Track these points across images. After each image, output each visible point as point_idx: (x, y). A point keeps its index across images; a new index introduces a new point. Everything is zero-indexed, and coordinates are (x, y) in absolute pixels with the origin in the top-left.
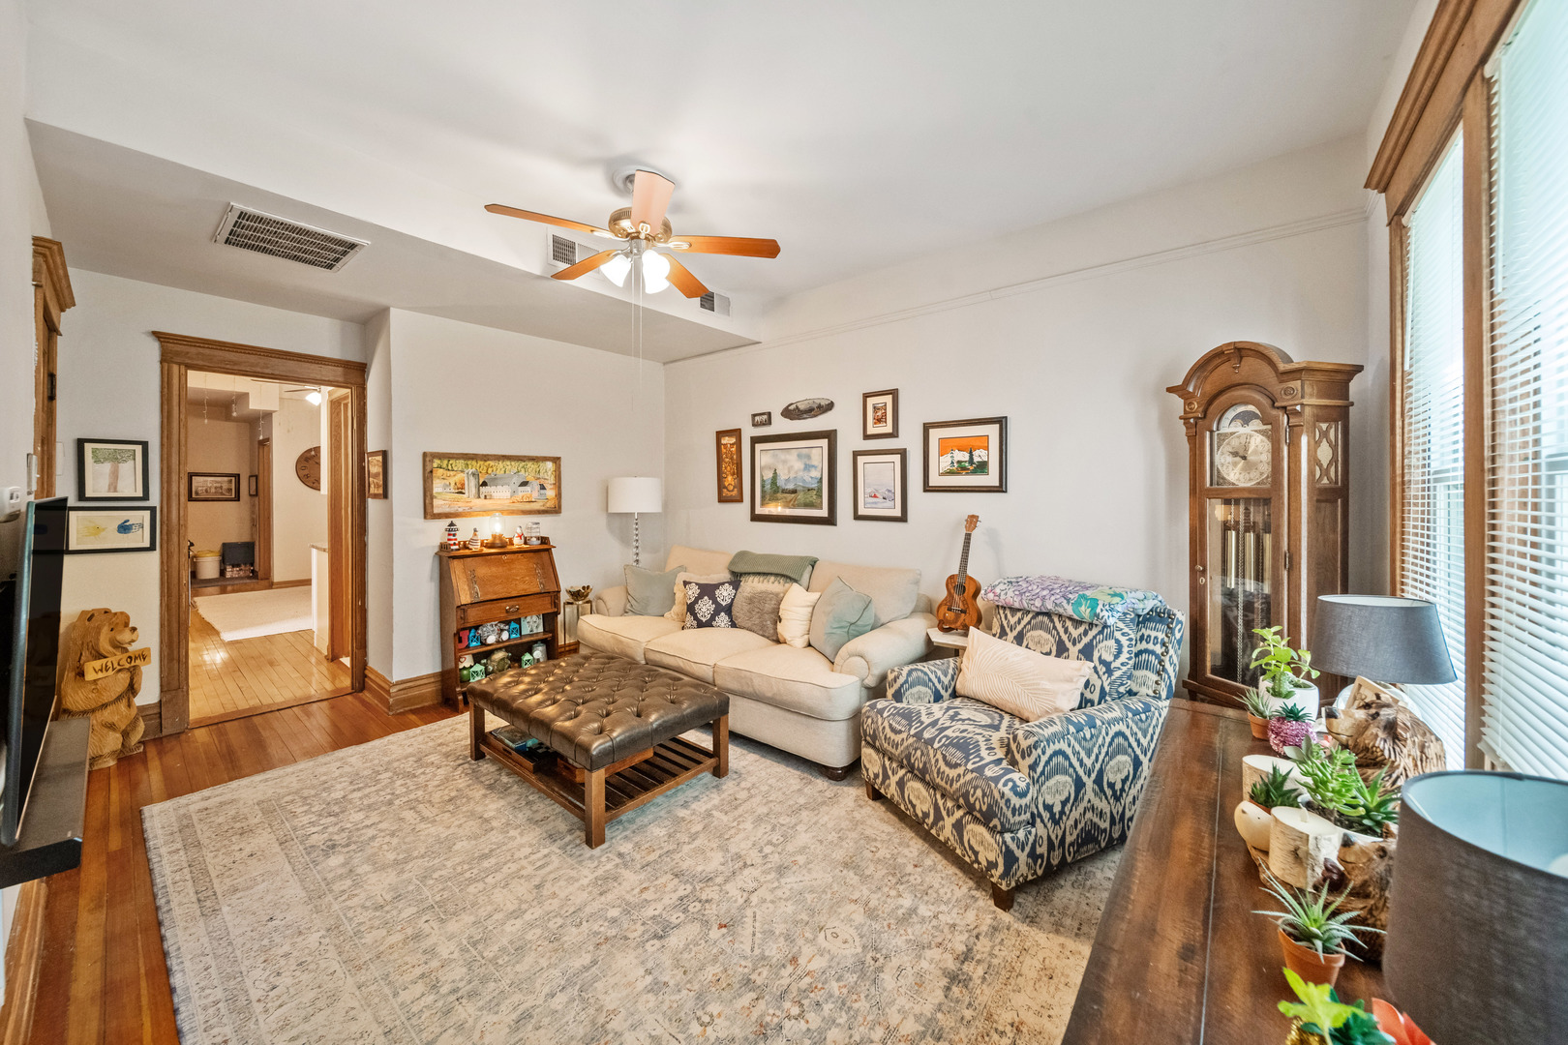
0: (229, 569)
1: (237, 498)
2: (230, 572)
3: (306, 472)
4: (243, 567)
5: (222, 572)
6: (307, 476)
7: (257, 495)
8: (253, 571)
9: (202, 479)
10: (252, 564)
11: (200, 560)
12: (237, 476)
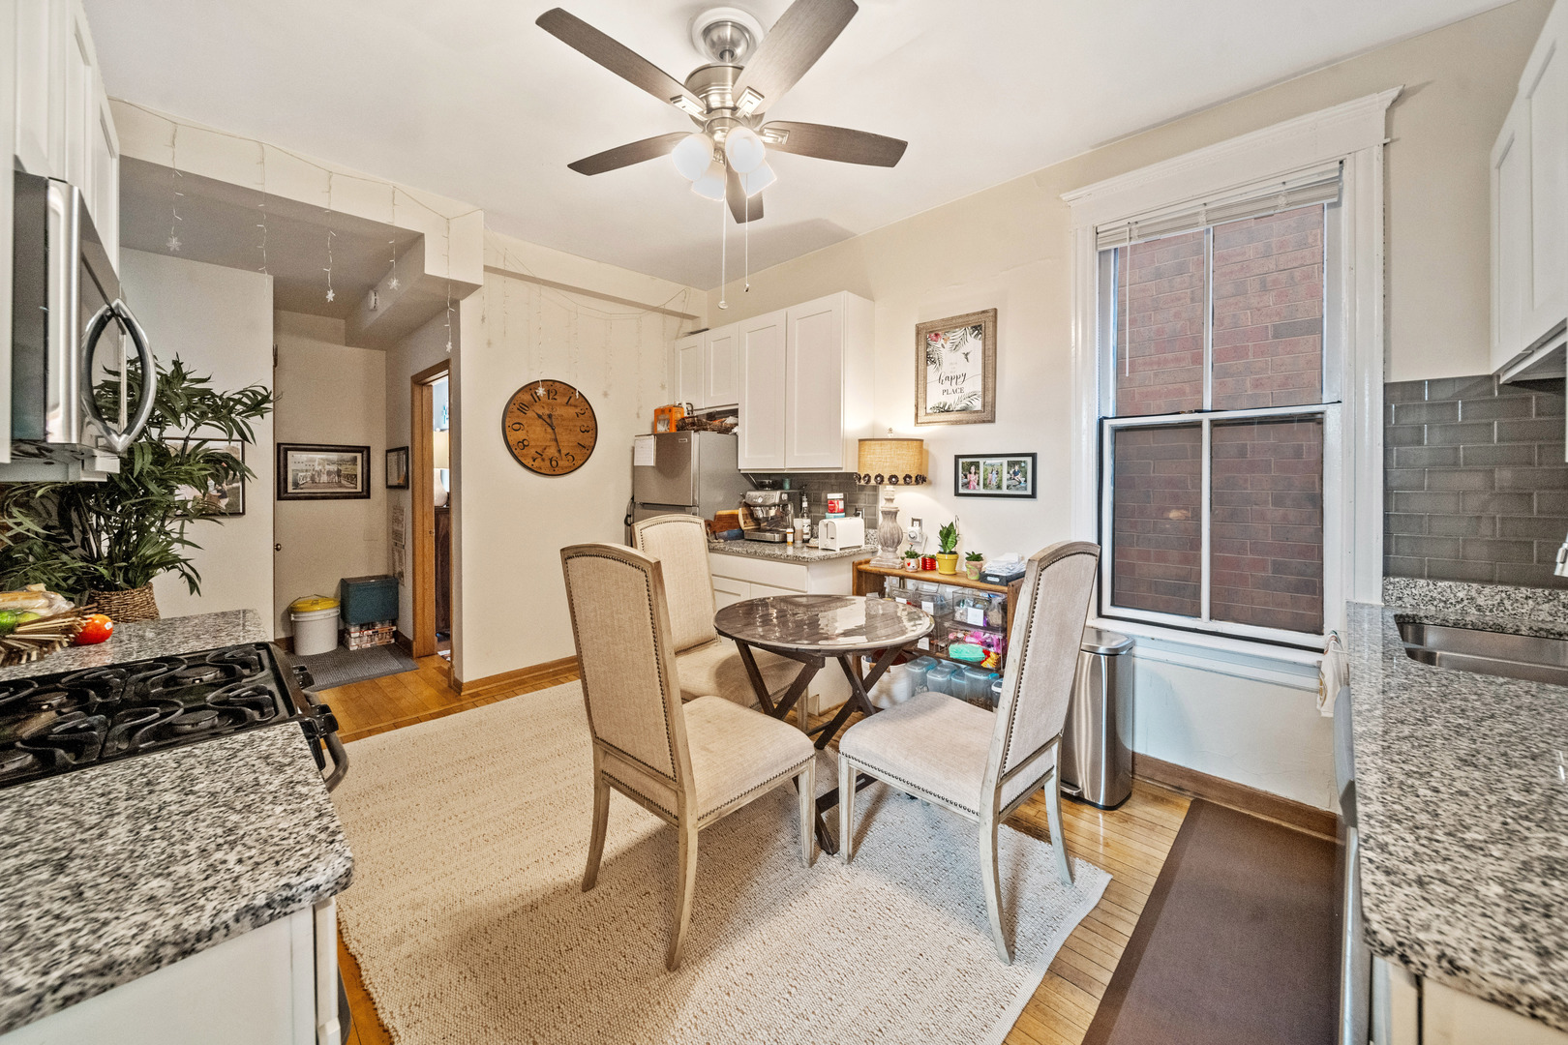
0: (355, 632)
1: (366, 494)
2: (358, 640)
3: (521, 435)
4: (378, 627)
5: (342, 637)
6: (523, 444)
7: (404, 487)
8: (396, 635)
9: (304, 456)
10: (394, 622)
11: (304, 617)
12: (365, 450)
